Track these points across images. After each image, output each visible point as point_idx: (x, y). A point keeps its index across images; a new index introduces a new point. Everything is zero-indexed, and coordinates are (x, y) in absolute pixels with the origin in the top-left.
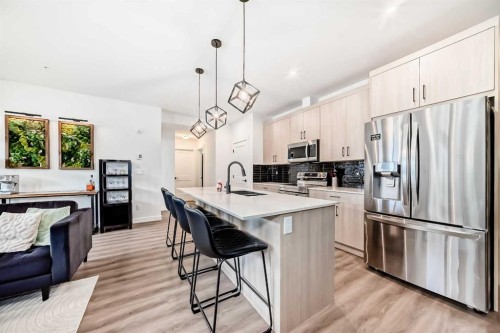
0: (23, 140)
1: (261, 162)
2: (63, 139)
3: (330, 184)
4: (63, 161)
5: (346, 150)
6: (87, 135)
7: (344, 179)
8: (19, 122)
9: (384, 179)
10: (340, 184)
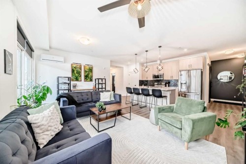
0: (75, 72)
1: (141, 79)
2: (85, 71)
3: (166, 86)
4: (85, 79)
5: (172, 77)
6: (91, 70)
7: (170, 84)
8: (74, 66)
9: (183, 85)
10: (169, 86)
